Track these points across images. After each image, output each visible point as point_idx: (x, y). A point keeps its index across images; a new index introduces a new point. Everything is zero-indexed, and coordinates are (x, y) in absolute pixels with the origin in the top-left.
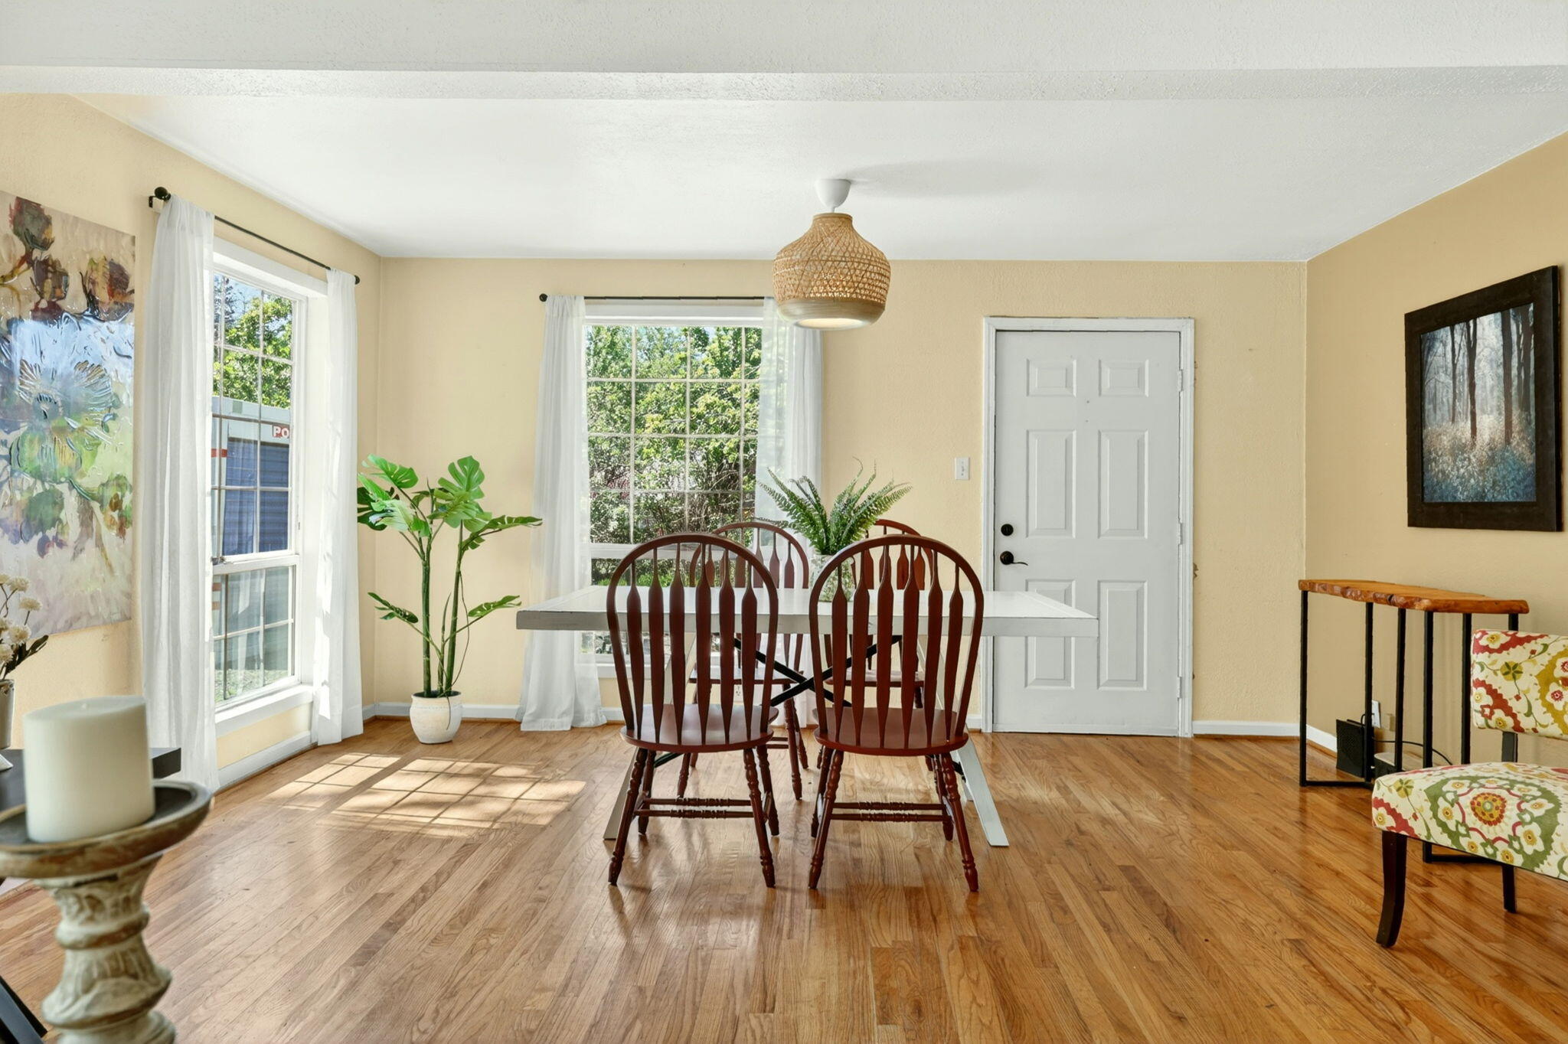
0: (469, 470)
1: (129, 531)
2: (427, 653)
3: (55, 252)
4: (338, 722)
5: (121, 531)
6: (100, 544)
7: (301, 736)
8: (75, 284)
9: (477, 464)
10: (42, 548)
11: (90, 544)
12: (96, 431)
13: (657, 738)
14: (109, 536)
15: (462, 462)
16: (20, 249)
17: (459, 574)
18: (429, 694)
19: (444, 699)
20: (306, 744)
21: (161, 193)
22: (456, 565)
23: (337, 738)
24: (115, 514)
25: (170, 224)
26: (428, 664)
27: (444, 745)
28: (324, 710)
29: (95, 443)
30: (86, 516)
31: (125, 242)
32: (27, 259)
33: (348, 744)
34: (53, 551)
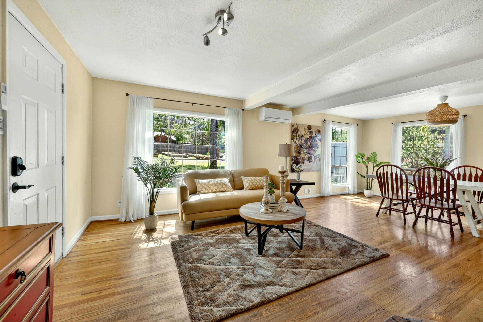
0: (375, 154)
1: (320, 161)
2: (367, 183)
3: (312, 130)
4: (352, 191)
5: (319, 161)
6: (316, 162)
7: (347, 192)
8: (314, 133)
9: (376, 153)
10: (310, 162)
11: (315, 162)
12: (316, 149)
13: (393, 198)
14: (318, 161)
15: (373, 153)
16: (308, 130)
17: (373, 171)
18: (367, 189)
19: (369, 191)
20: (347, 193)
21: (325, 120)
22: (373, 169)
23: (352, 193)
24: (318, 159)
25: (326, 124)
26: (367, 184)
27: (369, 197)
28: (350, 188)
29: (316, 151)
30: (315, 159)
31: (320, 127)
32: (309, 131)
33: (354, 194)
34: (311, 162)
